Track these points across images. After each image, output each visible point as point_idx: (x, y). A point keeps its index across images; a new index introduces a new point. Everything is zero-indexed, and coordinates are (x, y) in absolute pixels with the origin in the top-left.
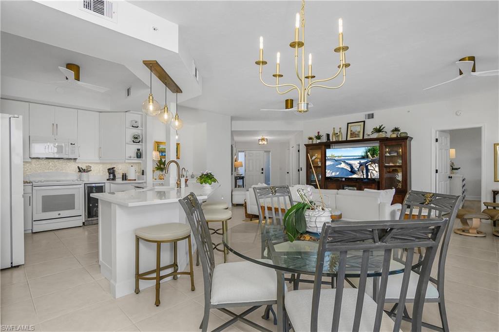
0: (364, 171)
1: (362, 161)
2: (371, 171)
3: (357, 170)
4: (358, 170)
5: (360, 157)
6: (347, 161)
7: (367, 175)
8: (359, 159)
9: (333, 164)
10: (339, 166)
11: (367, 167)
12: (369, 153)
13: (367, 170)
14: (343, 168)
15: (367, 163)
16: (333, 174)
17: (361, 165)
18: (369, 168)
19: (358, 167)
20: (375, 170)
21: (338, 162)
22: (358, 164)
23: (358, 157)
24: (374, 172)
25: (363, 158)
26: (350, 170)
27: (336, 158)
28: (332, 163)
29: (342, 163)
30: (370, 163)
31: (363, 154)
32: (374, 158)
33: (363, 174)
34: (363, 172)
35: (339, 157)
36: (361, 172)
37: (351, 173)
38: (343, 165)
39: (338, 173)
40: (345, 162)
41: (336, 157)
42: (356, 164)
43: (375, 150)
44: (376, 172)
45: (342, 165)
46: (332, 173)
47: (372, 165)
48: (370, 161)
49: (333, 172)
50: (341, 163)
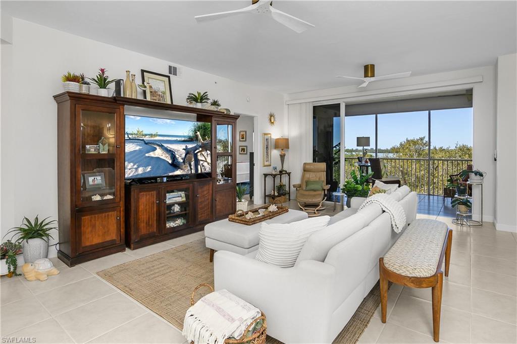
0: (193, 163)
1: (190, 146)
2: (201, 162)
3: (182, 161)
4: (184, 162)
5: (186, 139)
6: (165, 145)
7: (197, 170)
8: (184, 141)
9: (140, 150)
10: (152, 154)
11: (196, 155)
12: (198, 133)
13: (197, 161)
14: (158, 158)
15: (195, 148)
16: (140, 170)
17: (188, 152)
18: (200, 157)
19: (183, 156)
20: (206, 162)
21: (150, 145)
22: (184, 151)
23: (183, 139)
24: (205, 164)
25: (190, 140)
26: (170, 162)
27: (147, 138)
28: (138, 148)
29: (158, 148)
30: (201, 149)
31: (191, 134)
32: (205, 142)
33: (191, 169)
34: (190, 165)
35: (151, 135)
36: (188, 165)
37: (171, 167)
38: (159, 153)
39: (149, 169)
40: (161, 146)
41: (146, 135)
42: (180, 150)
43: (206, 128)
44: (208, 164)
45: (156, 152)
46: (136, 169)
47: (203, 153)
48: (200, 147)
49: (139, 167)
50: (155, 149)
